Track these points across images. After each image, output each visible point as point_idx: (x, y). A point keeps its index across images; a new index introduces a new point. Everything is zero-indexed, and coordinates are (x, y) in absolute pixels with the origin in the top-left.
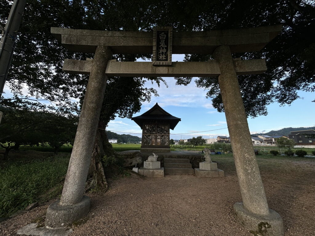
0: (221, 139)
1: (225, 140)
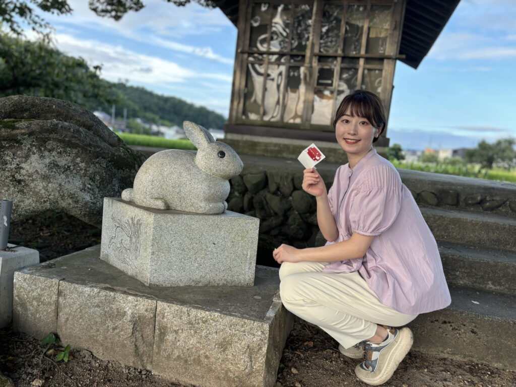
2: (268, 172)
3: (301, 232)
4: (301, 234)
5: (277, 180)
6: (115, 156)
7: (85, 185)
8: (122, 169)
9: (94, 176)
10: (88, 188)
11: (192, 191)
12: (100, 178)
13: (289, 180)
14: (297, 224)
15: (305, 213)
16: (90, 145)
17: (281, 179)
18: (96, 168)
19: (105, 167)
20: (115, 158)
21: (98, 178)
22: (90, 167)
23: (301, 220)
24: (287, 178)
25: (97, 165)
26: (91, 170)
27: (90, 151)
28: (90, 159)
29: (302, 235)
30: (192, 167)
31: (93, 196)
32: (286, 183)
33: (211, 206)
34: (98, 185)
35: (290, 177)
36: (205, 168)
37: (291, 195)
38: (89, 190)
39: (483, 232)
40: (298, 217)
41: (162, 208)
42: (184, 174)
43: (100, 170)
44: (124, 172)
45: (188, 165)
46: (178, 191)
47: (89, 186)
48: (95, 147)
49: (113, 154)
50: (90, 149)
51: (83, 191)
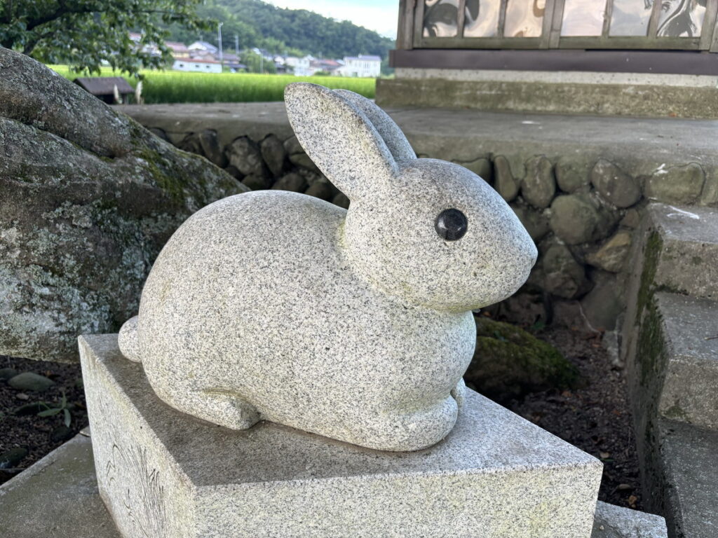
2: (498, 154)
3: (571, 284)
4: (572, 289)
5: (519, 173)
6: (115, 189)
7: (31, 293)
8: (149, 216)
9: (57, 258)
10: (42, 297)
11: (337, 377)
12: (78, 261)
13: (547, 172)
14: (562, 269)
15: (579, 244)
16: (24, 172)
17: (526, 169)
18: (59, 234)
19: (90, 225)
20: (118, 194)
21: (72, 263)
22: (36, 236)
23: (572, 261)
24: (540, 167)
25: (60, 227)
26: (43, 243)
27: (26, 190)
28: (32, 213)
29: (574, 292)
30: (329, 275)
31: (62, 315)
32: (538, 181)
33: (412, 426)
34: (78, 280)
35: (549, 166)
36: (384, 279)
37: (549, 206)
38: (46, 303)
40: (566, 253)
41: (234, 426)
42: (303, 311)
43: (72, 239)
44: (156, 222)
45: (315, 271)
46: (282, 372)
47: (46, 291)
48: (42, 173)
49: (111, 186)
50: (24, 184)
51: (26, 309)
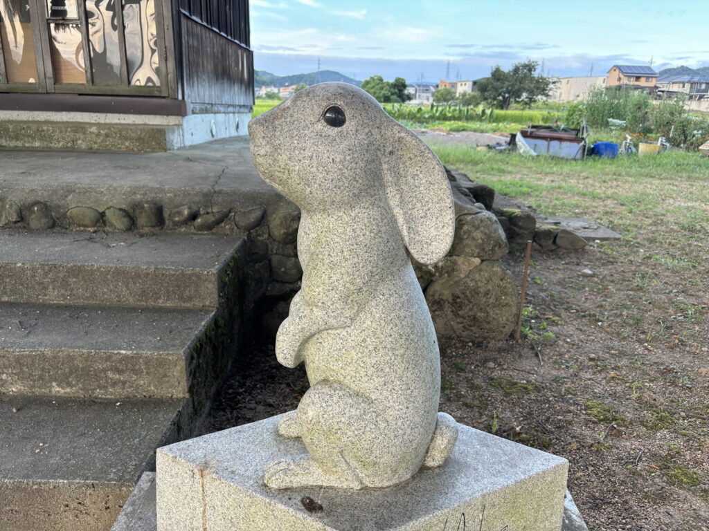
0: (625, 81)
1: (643, 82)
39: (120, 284)
